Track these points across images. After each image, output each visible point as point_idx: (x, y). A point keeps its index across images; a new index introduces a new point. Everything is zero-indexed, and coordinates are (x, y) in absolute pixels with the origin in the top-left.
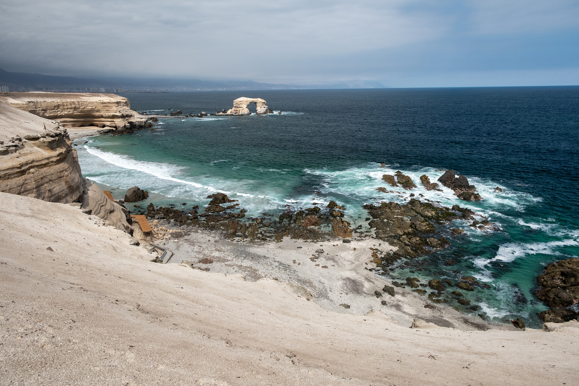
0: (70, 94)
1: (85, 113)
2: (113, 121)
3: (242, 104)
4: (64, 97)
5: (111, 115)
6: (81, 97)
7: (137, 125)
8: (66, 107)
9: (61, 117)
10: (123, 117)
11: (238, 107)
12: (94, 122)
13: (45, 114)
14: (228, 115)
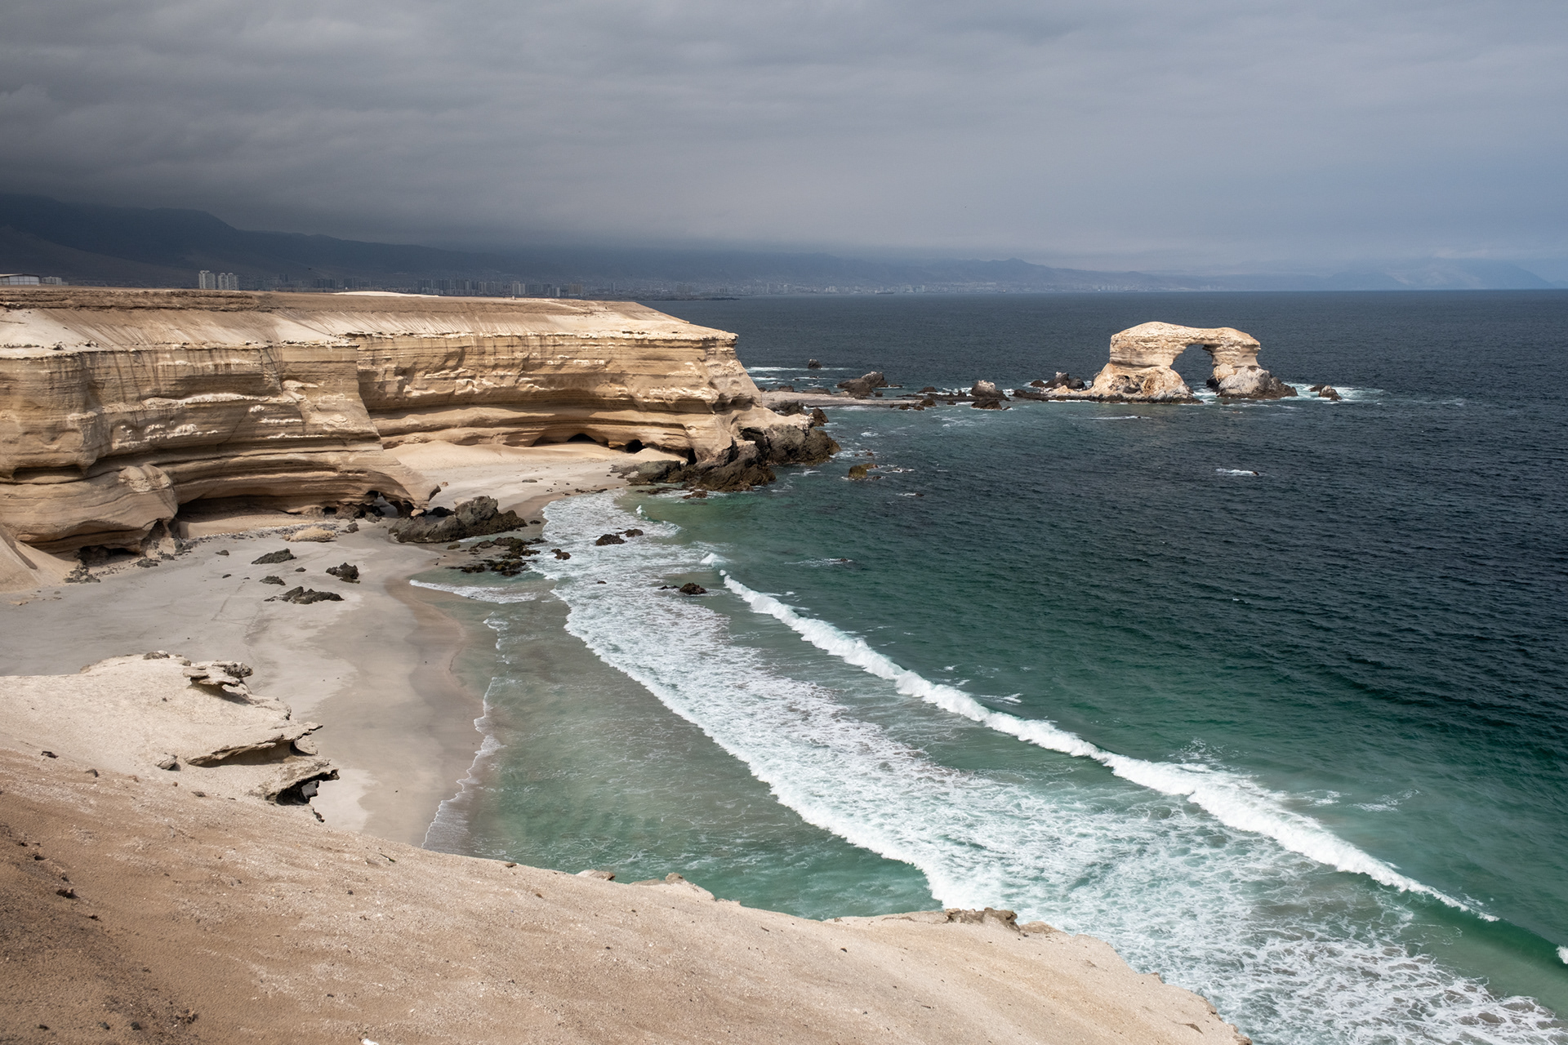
0: (506, 304)
1: (561, 383)
2: (681, 426)
3: (1152, 351)
4: (485, 313)
5: (674, 397)
6: (550, 317)
7: (776, 446)
8: (490, 360)
9: (467, 401)
10: (722, 406)
11: (1131, 365)
12: (591, 426)
13: (407, 388)
14: (1100, 399)
